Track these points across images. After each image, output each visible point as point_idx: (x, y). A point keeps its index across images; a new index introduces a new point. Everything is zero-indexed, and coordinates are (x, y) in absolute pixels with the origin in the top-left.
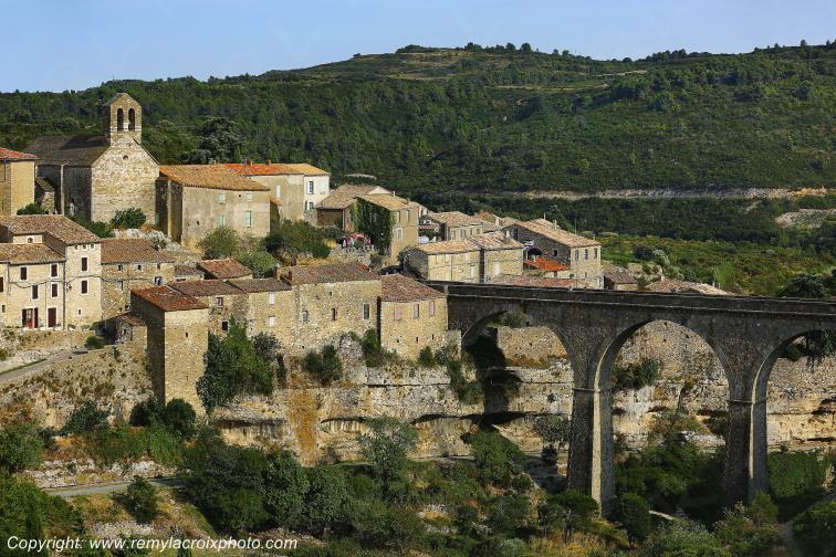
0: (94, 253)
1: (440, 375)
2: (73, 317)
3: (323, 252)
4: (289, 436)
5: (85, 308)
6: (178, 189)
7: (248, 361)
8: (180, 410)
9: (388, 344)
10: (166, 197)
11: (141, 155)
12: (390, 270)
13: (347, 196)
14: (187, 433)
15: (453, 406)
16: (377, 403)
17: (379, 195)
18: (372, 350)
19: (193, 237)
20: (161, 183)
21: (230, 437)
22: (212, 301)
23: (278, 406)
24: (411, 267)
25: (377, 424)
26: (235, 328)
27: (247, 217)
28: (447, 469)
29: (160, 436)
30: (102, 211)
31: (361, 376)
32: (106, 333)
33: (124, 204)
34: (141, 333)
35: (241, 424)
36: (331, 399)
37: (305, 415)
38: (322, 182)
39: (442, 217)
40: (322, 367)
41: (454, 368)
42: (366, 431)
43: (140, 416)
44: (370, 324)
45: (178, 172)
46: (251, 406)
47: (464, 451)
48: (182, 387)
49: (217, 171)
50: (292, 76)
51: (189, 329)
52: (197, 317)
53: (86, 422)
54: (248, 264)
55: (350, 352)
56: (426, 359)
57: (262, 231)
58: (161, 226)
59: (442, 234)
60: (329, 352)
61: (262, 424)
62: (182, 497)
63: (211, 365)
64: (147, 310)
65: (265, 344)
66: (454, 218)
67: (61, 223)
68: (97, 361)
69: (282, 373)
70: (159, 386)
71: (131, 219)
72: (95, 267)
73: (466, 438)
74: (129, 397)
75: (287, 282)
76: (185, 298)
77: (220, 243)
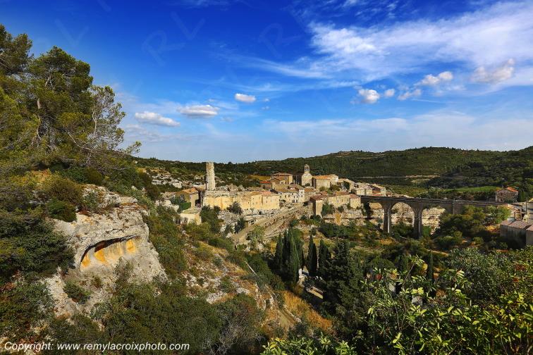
0: (303, 191)
1: (360, 211)
2: (300, 201)
3: (339, 190)
4: (335, 221)
5: (302, 199)
6: (315, 180)
7: (329, 209)
8: (318, 216)
9: (351, 206)
10: (314, 181)
11: (309, 174)
12: (350, 193)
13: (342, 181)
14: (319, 220)
15: (362, 216)
16: (350, 216)
17: (347, 180)
18: (349, 207)
19: (318, 188)
20: (313, 179)
21: (326, 221)
22: (323, 199)
23: (334, 216)
24: (353, 192)
25: (350, 219)
26: (327, 203)
27: (327, 185)
28: (362, 227)
29: (315, 221)
30: (303, 184)
31: (347, 211)
32: (306, 204)
33: (307, 182)
34: (312, 204)
35: (327, 219)
36: (342, 215)
37: (338, 217)
38: (337, 178)
39: (357, 184)
40: (341, 209)
41: (362, 210)
42: (348, 220)
43: (312, 217)
44: (348, 202)
45: (315, 177)
46: (330, 216)
47: (364, 224)
48: (318, 213)
49: (321, 177)
51: (319, 203)
52: (321, 201)
53: (303, 218)
54: (327, 192)
55: (345, 207)
56: (358, 208)
57: (329, 187)
58: (313, 186)
59: (358, 187)
60: (342, 207)
61: (331, 219)
62: (319, 231)
63: (323, 209)
64: (313, 200)
65: (331, 206)
66: (359, 184)
67: (298, 186)
68: (305, 208)
69: (334, 211)
70: (315, 213)
71: (308, 185)
72: (304, 193)
74: (310, 214)
75: (335, 195)
76: (319, 198)
77: (322, 189)
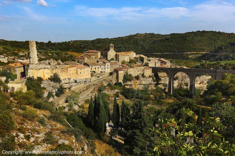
0: (109, 64)
1: (151, 79)
2: (107, 72)
3: (136, 63)
4: (133, 86)
5: (108, 71)
6: (118, 55)
7: (128, 77)
8: (120, 83)
9: (145, 75)
10: (117, 57)
11: (114, 51)
12: (144, 65)
13: (138, 56)
14: (121, 86)
15: (153, 82)
16: (144, 82)
17: (142, 56)
18: (143, 76)
19: (120, 62)
20: (116, 55)
21: (126, 87)
22: (124, 70)
23: (132, 83)
24: (147, 65)
25: (144, 85)
26: (127, 73)
27: (127, 59)
28: (152, 90)
29: (118, 87)
30: (109, 58)
31: (142, 79)
32: (111, 74)
33: (112, 57)
34: (115, 74)
35: (127, 85)
36: (138, 82)
37: (135, 84)
38: (135, 54)
39: (150, 58)
40: (137, 78)
41: (153, 78)
42: (142, 86)
43: (116, 84)
44: (143, 72)
45: (118, 53)
46: (129, 83)
47: (154, 88)
48: (121, 81)
49: (123, 53)
50: (122, 38)
51: (121, 73)
52: (122, 72)
53: (109, 85)
54: (127, 65)
55: (140, 76)
56: (150, 77)
57: (129, 61)
58: (116, 60)
59: (150, 60)
60: (138, 76)
61: (130, 85)
62: (121, 94)
63: (124, 78)
64: (116, 71)
65: (130, 75)
67: (105, 60)
68: (110, 77)
69: (132, 79)
70: (118, 80)
71: (112, 59)
72: (109, 66)
73: (154, 87)
74: (114, 82)
75: (133, 67)
76: (121, 70)
77: (123, 62)
